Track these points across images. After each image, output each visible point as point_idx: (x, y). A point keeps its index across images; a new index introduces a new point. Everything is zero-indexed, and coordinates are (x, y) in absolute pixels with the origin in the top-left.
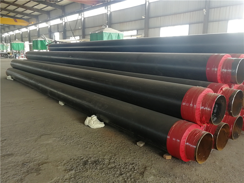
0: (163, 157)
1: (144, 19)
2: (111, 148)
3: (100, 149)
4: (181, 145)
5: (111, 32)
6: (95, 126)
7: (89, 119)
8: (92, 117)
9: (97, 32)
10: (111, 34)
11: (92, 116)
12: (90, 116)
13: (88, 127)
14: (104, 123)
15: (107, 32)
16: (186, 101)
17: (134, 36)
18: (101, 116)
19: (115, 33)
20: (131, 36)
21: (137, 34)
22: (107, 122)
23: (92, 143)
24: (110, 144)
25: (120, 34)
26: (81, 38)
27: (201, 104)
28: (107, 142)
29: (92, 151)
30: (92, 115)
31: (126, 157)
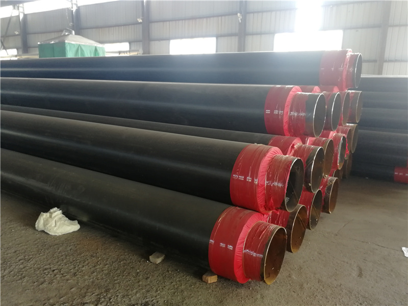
0: (202, 280)
1: (141, 23)
2: (97, 275)
3: (74, 280)
4: (235, 256)
5: (80, 43)
6: (58, 231)
7: (44, 216)
8: (51, 213)
9: (53, 42)
10: (81, 47)
11: (52, 210)
12: (46, 211)
13: (43, 234)
14: (80, 223)
15: (73, 43)
16: (238, 171)
17: (124, 52)
18: (72, 210)
19: (90, 46)
20: (120, 52)
21: (130, 48)
22: (85, 219)
23: (54, 271)
24: (94, 267)
25: (98, 49)
26: (21, 53)
27: (266, 176)
28: (87, 262)
29: (56, 289)
30: (52, 208)
31: (130, 293)
